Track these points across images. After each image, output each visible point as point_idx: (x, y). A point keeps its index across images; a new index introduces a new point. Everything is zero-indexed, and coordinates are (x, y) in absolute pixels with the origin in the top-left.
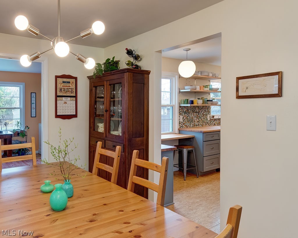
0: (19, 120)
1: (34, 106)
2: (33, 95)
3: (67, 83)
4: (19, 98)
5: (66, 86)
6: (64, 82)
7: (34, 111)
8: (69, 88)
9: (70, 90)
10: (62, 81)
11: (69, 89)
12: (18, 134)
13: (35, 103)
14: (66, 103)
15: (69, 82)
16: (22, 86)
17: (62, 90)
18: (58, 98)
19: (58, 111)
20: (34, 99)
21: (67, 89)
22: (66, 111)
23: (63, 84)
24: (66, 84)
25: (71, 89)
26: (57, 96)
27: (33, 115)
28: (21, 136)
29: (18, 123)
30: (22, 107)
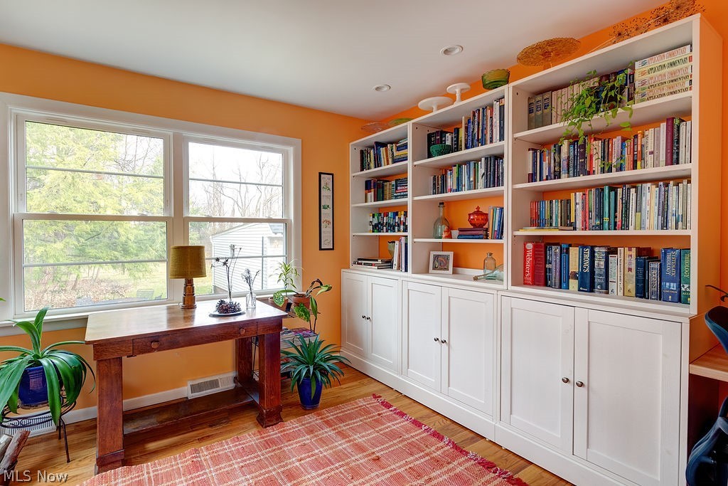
1: (327, 214)
2: (326, 180)
7: (327, 231)
12: (288, 307)
13: (331, 206)
16: (291, 150)
20: (326, 193)
27: (327, 244)
28: (301, 315)
29: (288, 270)
30: (292, 217)
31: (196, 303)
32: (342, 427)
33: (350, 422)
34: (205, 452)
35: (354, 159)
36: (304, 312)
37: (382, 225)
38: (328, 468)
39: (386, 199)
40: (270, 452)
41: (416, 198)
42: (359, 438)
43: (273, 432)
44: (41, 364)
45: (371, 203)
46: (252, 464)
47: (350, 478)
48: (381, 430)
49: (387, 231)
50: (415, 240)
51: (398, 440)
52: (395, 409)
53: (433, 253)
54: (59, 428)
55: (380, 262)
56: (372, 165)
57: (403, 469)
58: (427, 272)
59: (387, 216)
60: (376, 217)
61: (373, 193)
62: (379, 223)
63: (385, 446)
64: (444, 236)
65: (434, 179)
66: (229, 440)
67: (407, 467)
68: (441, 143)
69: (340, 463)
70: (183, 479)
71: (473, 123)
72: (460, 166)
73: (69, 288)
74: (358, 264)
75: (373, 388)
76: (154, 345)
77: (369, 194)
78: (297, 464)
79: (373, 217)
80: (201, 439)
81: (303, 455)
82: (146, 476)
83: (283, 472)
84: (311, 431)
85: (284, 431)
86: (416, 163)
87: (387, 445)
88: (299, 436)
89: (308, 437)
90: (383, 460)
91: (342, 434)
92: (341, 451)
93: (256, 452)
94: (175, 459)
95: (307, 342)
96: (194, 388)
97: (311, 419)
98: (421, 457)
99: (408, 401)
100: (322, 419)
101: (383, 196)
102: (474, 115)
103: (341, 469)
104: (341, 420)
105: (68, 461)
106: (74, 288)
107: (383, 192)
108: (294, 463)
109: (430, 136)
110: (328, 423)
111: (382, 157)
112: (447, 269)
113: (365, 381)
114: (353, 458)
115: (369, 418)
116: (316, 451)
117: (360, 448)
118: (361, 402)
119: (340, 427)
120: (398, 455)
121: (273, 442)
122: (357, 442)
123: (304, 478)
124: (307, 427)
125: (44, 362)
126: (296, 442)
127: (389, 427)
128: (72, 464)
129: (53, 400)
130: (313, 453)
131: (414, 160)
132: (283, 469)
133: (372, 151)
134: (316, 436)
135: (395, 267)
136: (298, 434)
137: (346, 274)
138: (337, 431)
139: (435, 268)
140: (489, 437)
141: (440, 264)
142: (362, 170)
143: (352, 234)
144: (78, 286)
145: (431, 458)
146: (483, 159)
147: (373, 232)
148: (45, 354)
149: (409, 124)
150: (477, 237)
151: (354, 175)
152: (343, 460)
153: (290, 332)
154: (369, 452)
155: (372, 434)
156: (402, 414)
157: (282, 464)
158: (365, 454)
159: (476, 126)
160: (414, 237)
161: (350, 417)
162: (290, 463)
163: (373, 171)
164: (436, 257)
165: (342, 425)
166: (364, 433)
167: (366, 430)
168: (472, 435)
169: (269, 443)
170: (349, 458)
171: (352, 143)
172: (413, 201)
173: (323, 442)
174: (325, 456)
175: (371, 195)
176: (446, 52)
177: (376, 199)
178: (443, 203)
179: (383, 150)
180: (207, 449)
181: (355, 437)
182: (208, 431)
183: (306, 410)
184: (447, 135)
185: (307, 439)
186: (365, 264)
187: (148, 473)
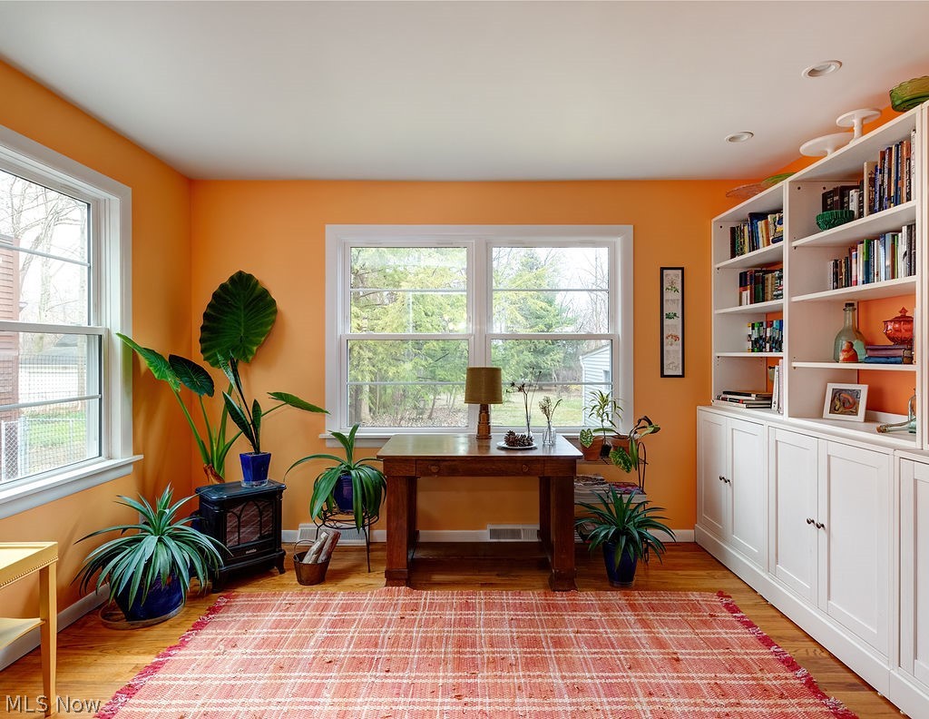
0: (606, 391)
1: (673, 326)
2: (673, 277)
4: (604, 296)
7: (673, 350)
12: (605, 450)
13: (679, 314)
16: (619, 241)
20: (673, 297)
27: (673, 366)
28: (618, 463)
29: (604, 401)
30: (620, 331)
31: (492, 434)
32: (650, 616)
33: (664, 613)
34: (480, 597)
35: (719, 241)
36: (623, 458)
37: (764, 340)
38: (605, 650)
39: (767, 300)
40: (548, 615)
41: (795, 299)
42: (664, 633)
43: (560, 598)
44: (351, 474)
45: (747, 306)
46: (524, 620)
47: (626, 667)
48: (702, 633)
49: (771, 351)
50: (795, 364)
51: (722, 651)
52: (742, 617)
53: (831, 387)
54: (369, 543)
55: (753, 397)
56: (746, 248)
57: (705, 681)
58: (819, 415)
59: (771, 326)
60: (756, 328)
61: (749, 291)
62: (761, 337)
63: (697, 651)
64: (841, 358)
65: (836, 265)
66: (510, 593)
67: (713, 682)
68: (842, 208)
69: (624, 650)
70: (453, 612)
71: (882, 172)
72: (869, 242)
73: (425, 416)
74: (723, 399)
75: (725, 584)
76: (434, 469)
77: (744, 294)
78: (572, 635)
79: (753, 329)
80: (484, 585)
81: (583, 630)
82: (423, 601)
83: (552, 638)
84: (605, 609)
85: (574, 600)
86: (795, 244)
87: (702, 651)
88: (589, 609)
89: (600, 614)
90: (682, 665)
91: (645, 624)
92: (633, 638)
93: (533, 610)
94: (453, 594)
95: (625, 501)
96: (494, 533)
97: (614, 597)
98: (743, 679)
99: (773, 613)
100: (627, 600)
101: (763, 296)
102: (883, 158)
103: (622, 656)
104: (652, 608)
105: (369, 571)
106: (430, 417)
107: (763, 289)
108: (570, 633)
109: (825, 197)
110: (633, 607)
111: (760, 235)
112: (856, 413)
113: (719, 573)
114: (644, 650)
115: (695, 616)
116: (601, 630)
117: (660, 644)
118: (694, 596)
119: (646, 615)
120: (710, 666)
121: (556, 607)
122: (660, 636)
123: (571, 649)
124: (603, 604)
125: (353, 473)
126: (582, 615)
127: (719, 633)
128: (372, 575)
129: (357, 508)
130: (597, 630)
131: (792, 239)
132: (553, 634)
133: (746, 227)
134: (609, 616)
135: (774, 407)
136: (590, 607)
137: (704, 413)
138: (640, 617)
139: (833, 410)
140: (882, 691)
141: (844, 404)
142: (733, 256)
143: (715, 354)
144: (434, 415)
145: (758, 685)
146: (905, 229)
147: (753, 351)
148: (356, 466)
149: (785, 184)
150: (893, 360)
151: (718, 266)
152: (629, 648)
153: (604, 483)
154: (671, 651)
155: (687, 633)
156: (749, 625)
157: (555, 630)
158: (662, 651)
159: (886, 176)
160: (792, 358)
161: (667, 608)
162: (564, 632)
163: (748, 256)
164: (836, 393)
165: (649, 613)
166: (676, 630)
167: (681, 627)
168: (857, 681)
169: (550, 607)
170: (640, 648)
171: (714, 220)
172: (791, 304)
173: (615, 623)
174: (609, 637)
175: (747, 294)
176: (813, 73)
177: (755, 299)
178: (852, 305)
179: (761, 224)
180: (485, 594)
181: (661, 630)
182: (494, 579)
183: (613, 586)
184: (852, 192)
185: (596, 615)
186: (731, 400)
187: (425, 599)
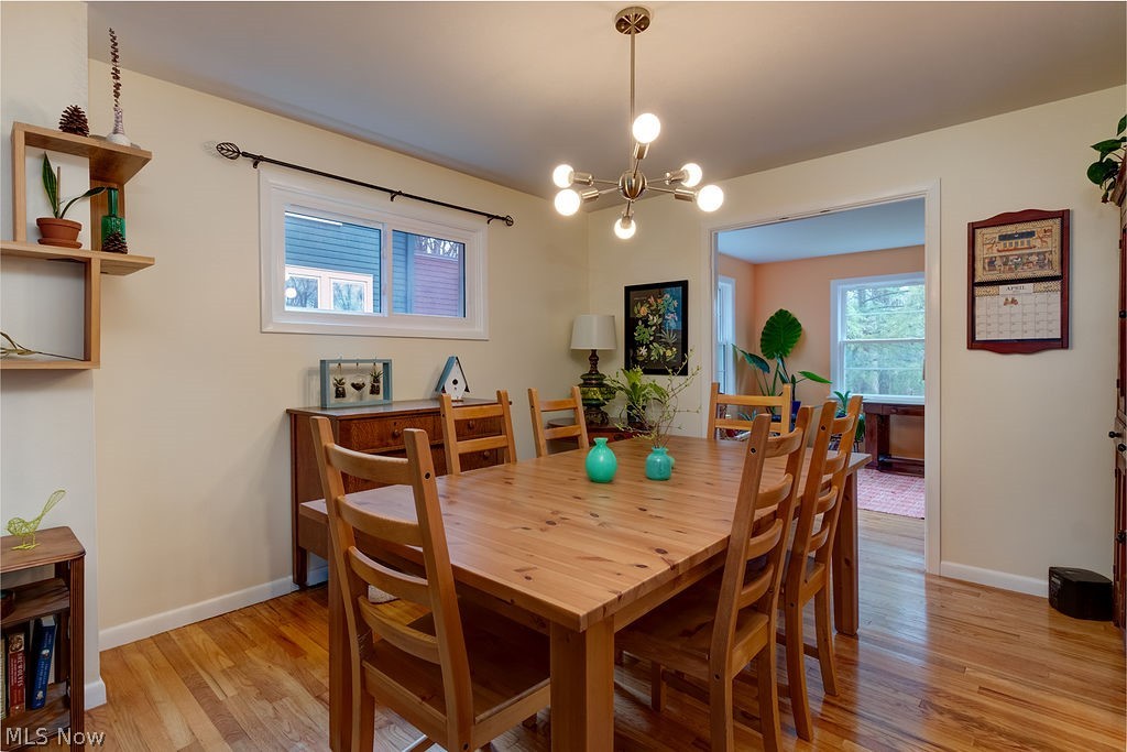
3: (1018, 238)
5: (1015, 249)
6: (1003, 238)
8: (1028, 251)
9: (1034, 258)
10: (997, 236)
11: (1031, 254)
14: (1014, 302)
15: (1031, 234)
17: (998, 262)
18: (978, 290)
19: (977, 329)
21: (1019, 256)
22: (1013, 328)
23: (1002, 243)
24: (1014, 242)
25: (1038, 254)
26: (973, 284)
